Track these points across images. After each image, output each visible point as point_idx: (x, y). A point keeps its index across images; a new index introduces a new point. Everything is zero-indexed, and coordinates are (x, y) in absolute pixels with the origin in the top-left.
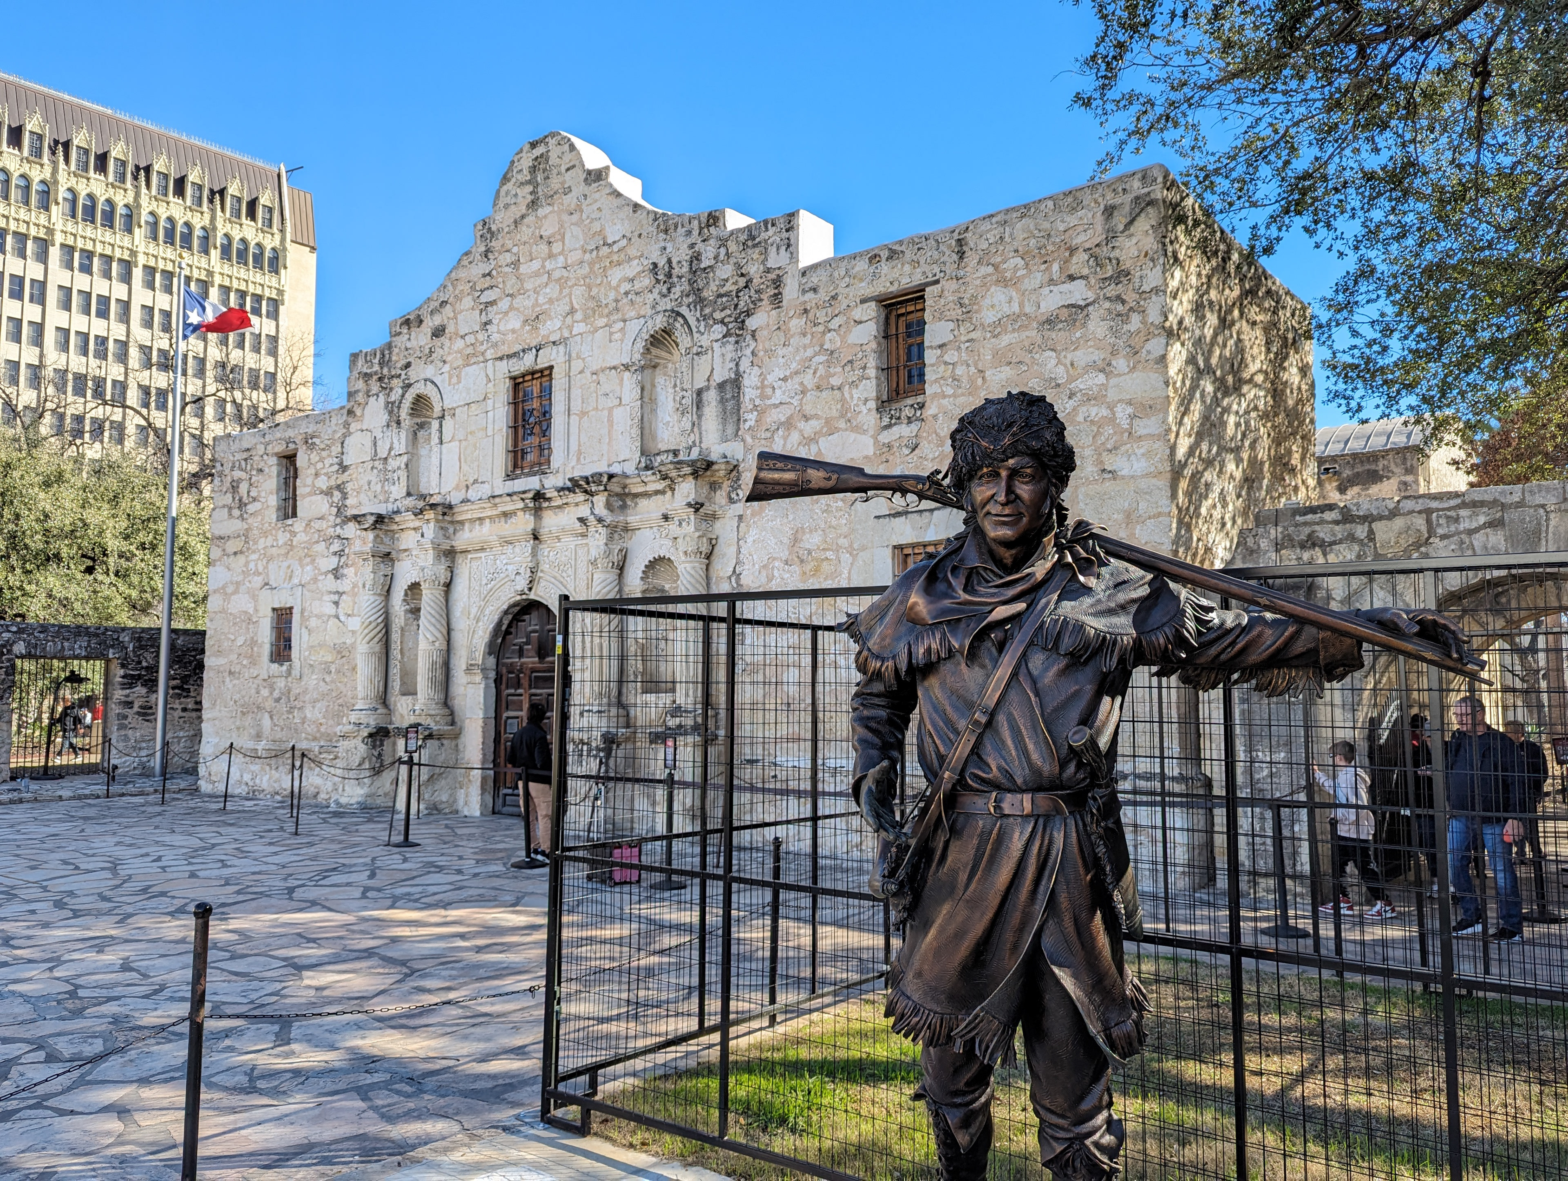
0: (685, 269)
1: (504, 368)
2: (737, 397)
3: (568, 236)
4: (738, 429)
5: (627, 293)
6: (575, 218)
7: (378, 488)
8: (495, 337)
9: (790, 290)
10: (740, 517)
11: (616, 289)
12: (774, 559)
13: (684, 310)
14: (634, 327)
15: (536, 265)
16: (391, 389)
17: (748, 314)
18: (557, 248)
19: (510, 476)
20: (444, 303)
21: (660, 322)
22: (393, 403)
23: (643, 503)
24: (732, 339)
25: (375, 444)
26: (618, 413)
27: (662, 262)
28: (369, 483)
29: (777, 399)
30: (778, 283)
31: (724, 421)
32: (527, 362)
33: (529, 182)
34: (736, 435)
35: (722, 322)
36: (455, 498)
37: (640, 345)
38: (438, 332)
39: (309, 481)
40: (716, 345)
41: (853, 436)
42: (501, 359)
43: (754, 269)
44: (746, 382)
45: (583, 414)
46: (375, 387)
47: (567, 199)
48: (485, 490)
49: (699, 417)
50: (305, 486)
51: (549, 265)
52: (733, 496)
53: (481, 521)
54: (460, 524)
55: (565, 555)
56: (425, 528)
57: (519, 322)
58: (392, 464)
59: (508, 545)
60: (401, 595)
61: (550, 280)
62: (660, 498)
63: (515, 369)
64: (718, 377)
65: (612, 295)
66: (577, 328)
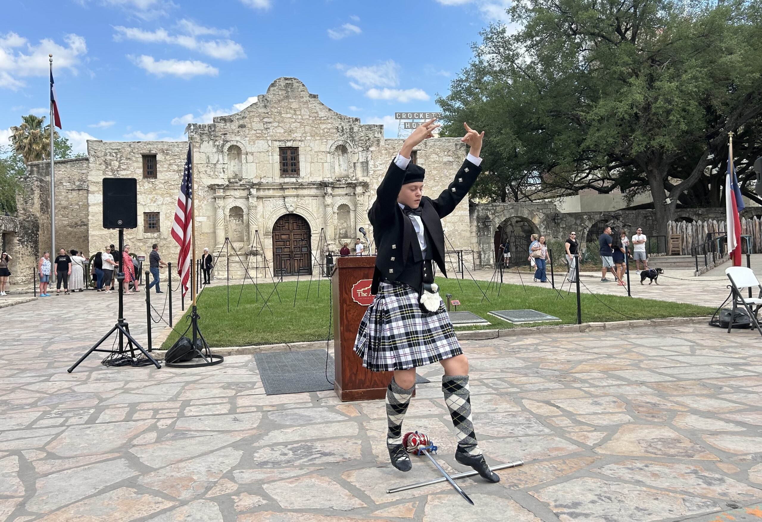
0: (348, 130)
1: (277, 144)
2: (367, 167)
3: (302, 111)
4: (368, 174)
5: (327, 132)
6: (305, 106)
7: (212, 173)
8: (271, 133)
9: (382, 143)
10: (369, 196)
11: (323, 130)
13: (348, 141)
14: (331, 142)
15: (289, 115)
16: (216, 140)
17: (370, 146)
18: (298, 113)
19: (281, 176)
20: (243, 117)
21: (340, 143)
22: (218, 146)
23: (336, 190)
24: (365, 152)
25: (208, 158)
26: (325, 164)
27: (340, 127)
28: (206, 171)
29: (379, 168)
30: (378, 141)
31: (363, 172)
32: (289, 144)
33: (285, 90)
34: (367, 176)
35: (361, 147)
36: (255, 181)
37: (334, 148)
38: (242, 126)
39: (166, 166)
40: (360, 152)
42: (276, 141)
43: (371, 136)
44: (370, 163)
45: (312, 162)
46: (205, 138)
47: (302, 100)
48: (270, 180)
49: (355, 170)
50: (163, 167)
51: (294, 117)
52: (367, 191)
53: (269, 189)
54: (258, 190)
55: (307, 202)
56: (251, 190)
57: (283, 131)
58: (219, 166)
59: (284, 197)
60: (228, 210)
61: (296, 121)
62: (342, 189)
63: (283, 145)
64: (361, 160)
65: (322, 132)
66: (308, 138)
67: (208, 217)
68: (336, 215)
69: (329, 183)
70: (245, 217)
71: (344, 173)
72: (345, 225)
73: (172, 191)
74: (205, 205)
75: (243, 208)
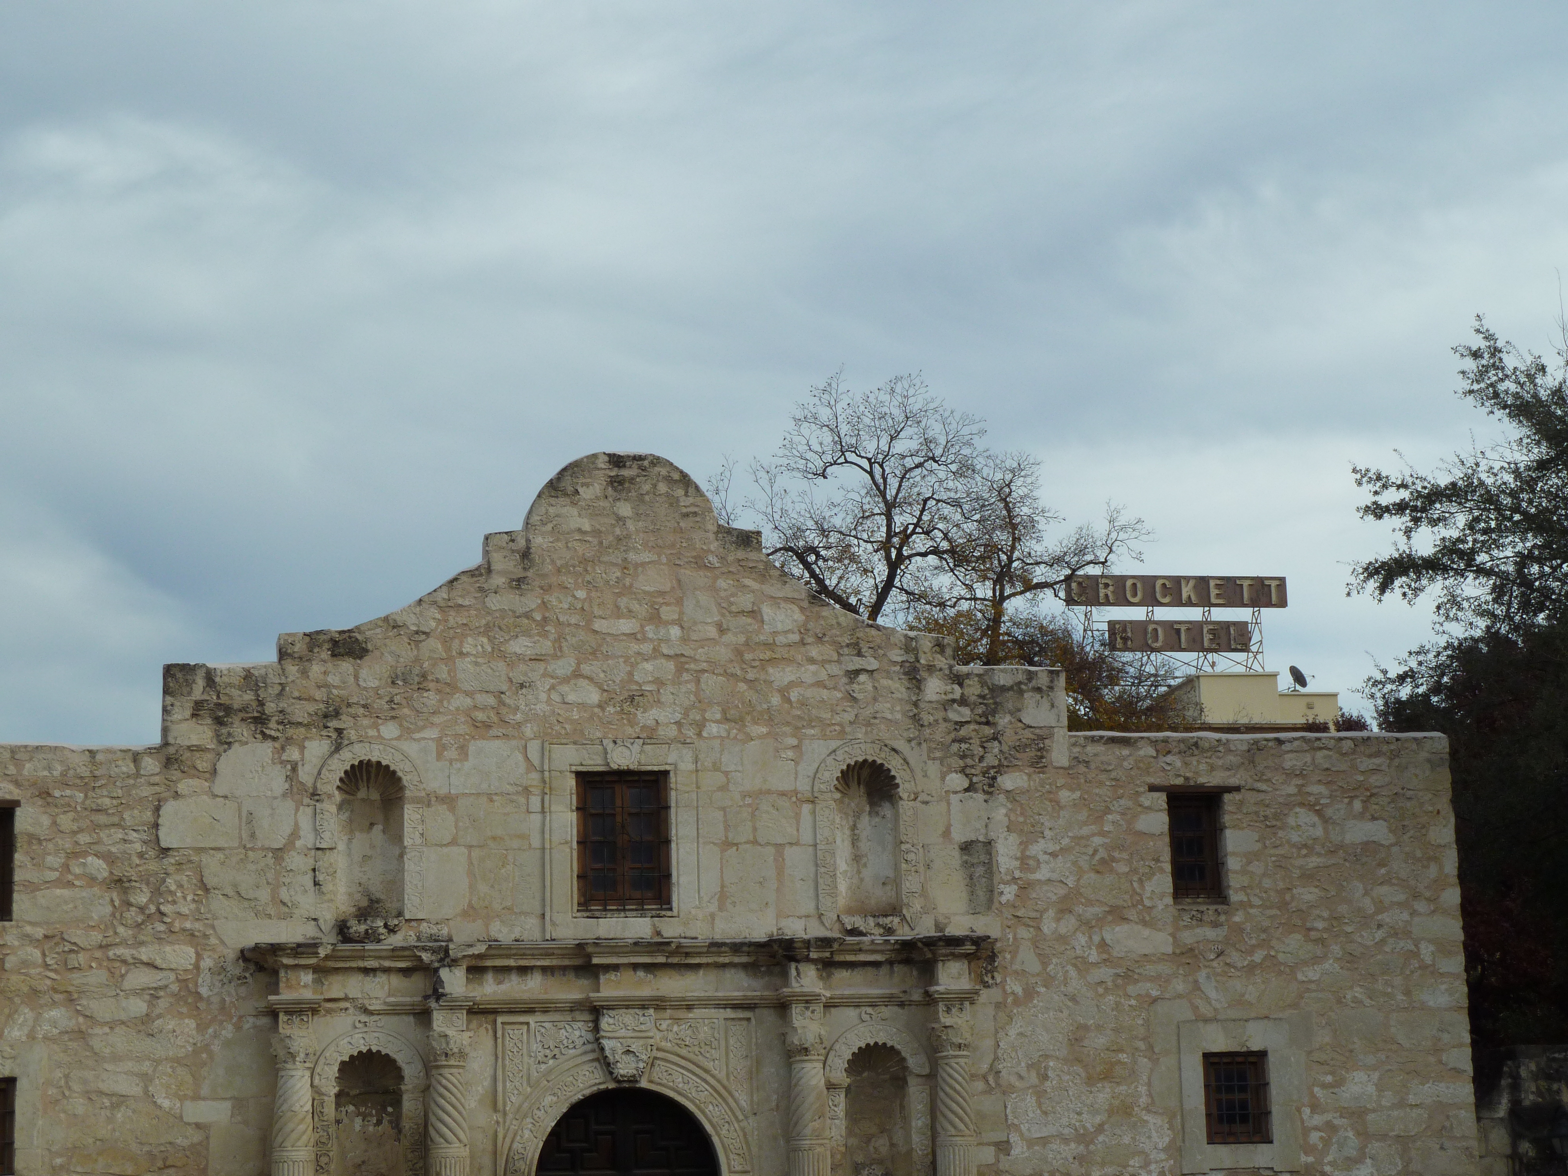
0: (900, 695)
1: (570, 757)
2: (990, 866)
3: (689, 605)
4: (990, 901)
5: (803, 704)
9: (1058, 756)
10: (998, 1006)
11: (784, 692)
12: (1047, 1057)
13: (900, 745)
14: (817, 750)
15: (626, 626)
16: (289, 741)
17: (1000, 769)
18: (668, 613)
19: (586, 911)
20: (416, 635)
21: (863, 753)
22: (295, 766)
23: (842, 975)
24: (980, 797)
25: (249, 822)
26: (791, 854)
27: (861, 677)
28: (235, 886)
29: (1042, 874)
30: (1040, 744)
31: (970, 889)
32: (623, 758)
34: (989, 908)
35: (963, 771)
36: (464, 932)
37: (831, 776)
39: (53, 860)
40: (955, 799)
41: (1146, 932)
42: (563, 742)
43: (1006, 721)
44: (1000, 848)
45: (728, 844)
46: (240, 730)
47: (685, 554)
48: (531, 928)
49: (932, 879)
50: (39, 866)
51: (650, 630)
52: (987, 979)
53: (523, 970)
54: (476, 970)
55: (705, 1031)
56: (444, 973)
57: (594, 696)
58: (297, 861)
59: (596, 1011)
60: (333, 1071)
61: (657, 653)
62: (870, 970)
63: (594, 763)
64: (959, 835)
65: (776, 700)
66: (713, 729)
67: (239, 1103)
68: (841, 1099)
69: (807, 943)
70: (409, 1104)
71: (880, 896)
72: (881, 1144)
73: (77, 978)
74: (227, 1044)
75: (400, 1059)
